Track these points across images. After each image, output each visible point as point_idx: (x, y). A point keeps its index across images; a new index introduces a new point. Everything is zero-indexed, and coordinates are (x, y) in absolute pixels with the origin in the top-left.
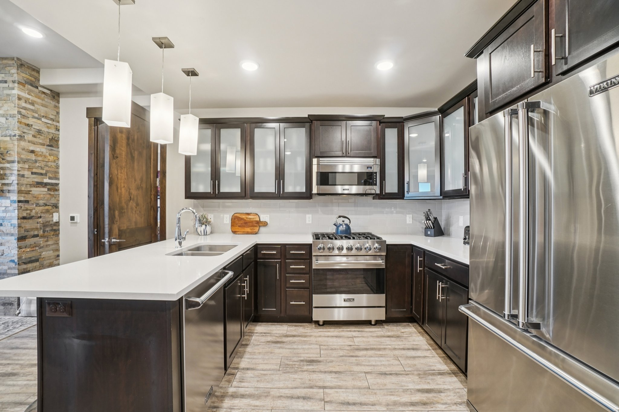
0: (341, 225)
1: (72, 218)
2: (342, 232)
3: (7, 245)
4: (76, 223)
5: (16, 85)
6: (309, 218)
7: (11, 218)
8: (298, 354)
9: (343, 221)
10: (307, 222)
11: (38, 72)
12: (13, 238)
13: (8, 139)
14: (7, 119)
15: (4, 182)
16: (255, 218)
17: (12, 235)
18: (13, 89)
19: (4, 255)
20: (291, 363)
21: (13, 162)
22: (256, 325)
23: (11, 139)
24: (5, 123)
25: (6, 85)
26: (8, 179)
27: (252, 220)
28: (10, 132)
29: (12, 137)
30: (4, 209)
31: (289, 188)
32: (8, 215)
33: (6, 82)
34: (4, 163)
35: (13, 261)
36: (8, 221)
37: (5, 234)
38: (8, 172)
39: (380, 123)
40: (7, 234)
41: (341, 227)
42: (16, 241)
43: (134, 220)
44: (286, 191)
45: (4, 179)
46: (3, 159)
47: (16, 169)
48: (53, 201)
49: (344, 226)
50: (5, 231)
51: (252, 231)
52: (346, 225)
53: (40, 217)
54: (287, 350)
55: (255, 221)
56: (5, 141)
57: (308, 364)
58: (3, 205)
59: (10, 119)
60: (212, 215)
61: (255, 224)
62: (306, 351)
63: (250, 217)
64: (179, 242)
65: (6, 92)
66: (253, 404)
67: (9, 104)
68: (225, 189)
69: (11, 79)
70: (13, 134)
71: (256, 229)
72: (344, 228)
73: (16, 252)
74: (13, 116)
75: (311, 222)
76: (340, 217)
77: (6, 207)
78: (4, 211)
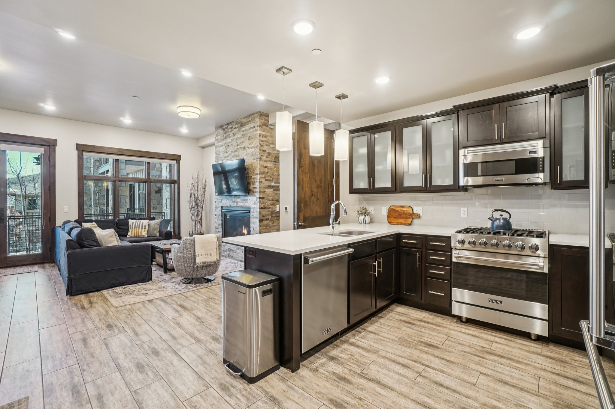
0: (499, 219)
1: (286, 209)
2: (498, 227)
3: (256, 223)
4: (288, 212)
5: (258, 128)
6: (464, 211)
7: (257, 208)
8: (422, 336)
9: (501, 215)
10: (462, 215)
11: (268, 116)
13: (255, 160)
15: (253, 186)
16: (409, 211)
17: (257, 218)
18: (257, 130)
19: (254, 229)
20: (410, 340)
21: (257, 174)
22: (398, 306)
24: (254, 151)
25: (254, 129)
26: (255, 185)
27: (405, 212)
29: (257, 160)
31: (437, 181)
32: (256, 206)
33: (254, 127)
36: (256, 210)
37: (254, 217)
38: (255, 180)
39: (552, 94)
41: (498, 221)
42: (258, 222)
43: (315, 209)
44: (433, 184)
46: (254, 173)
47: (258, 178)
48: (276, 198)
49: (502, 221)
51: (405, 222)
52: (505, 219)
53: (270, 208)
54: (414, 331)
55: (408, 213)
56: (254, 162)
57: (425, 346)
59: (256, 148)
60: (373, 208)
61: (408, 216)
62: (431, 337)
63: (404, 209)
64: (332, 226)
65: (255, 133)
66: (362, 354)
67: (256, 140)
68: (379, 185)
70: (257, 158)
71: (409, 221)
72: (501, 223)
73: (259, 229)
74: (257, 147)
75: (466, 216)
76: (496, 210)
77: (255, 201)
78: (254, 204)
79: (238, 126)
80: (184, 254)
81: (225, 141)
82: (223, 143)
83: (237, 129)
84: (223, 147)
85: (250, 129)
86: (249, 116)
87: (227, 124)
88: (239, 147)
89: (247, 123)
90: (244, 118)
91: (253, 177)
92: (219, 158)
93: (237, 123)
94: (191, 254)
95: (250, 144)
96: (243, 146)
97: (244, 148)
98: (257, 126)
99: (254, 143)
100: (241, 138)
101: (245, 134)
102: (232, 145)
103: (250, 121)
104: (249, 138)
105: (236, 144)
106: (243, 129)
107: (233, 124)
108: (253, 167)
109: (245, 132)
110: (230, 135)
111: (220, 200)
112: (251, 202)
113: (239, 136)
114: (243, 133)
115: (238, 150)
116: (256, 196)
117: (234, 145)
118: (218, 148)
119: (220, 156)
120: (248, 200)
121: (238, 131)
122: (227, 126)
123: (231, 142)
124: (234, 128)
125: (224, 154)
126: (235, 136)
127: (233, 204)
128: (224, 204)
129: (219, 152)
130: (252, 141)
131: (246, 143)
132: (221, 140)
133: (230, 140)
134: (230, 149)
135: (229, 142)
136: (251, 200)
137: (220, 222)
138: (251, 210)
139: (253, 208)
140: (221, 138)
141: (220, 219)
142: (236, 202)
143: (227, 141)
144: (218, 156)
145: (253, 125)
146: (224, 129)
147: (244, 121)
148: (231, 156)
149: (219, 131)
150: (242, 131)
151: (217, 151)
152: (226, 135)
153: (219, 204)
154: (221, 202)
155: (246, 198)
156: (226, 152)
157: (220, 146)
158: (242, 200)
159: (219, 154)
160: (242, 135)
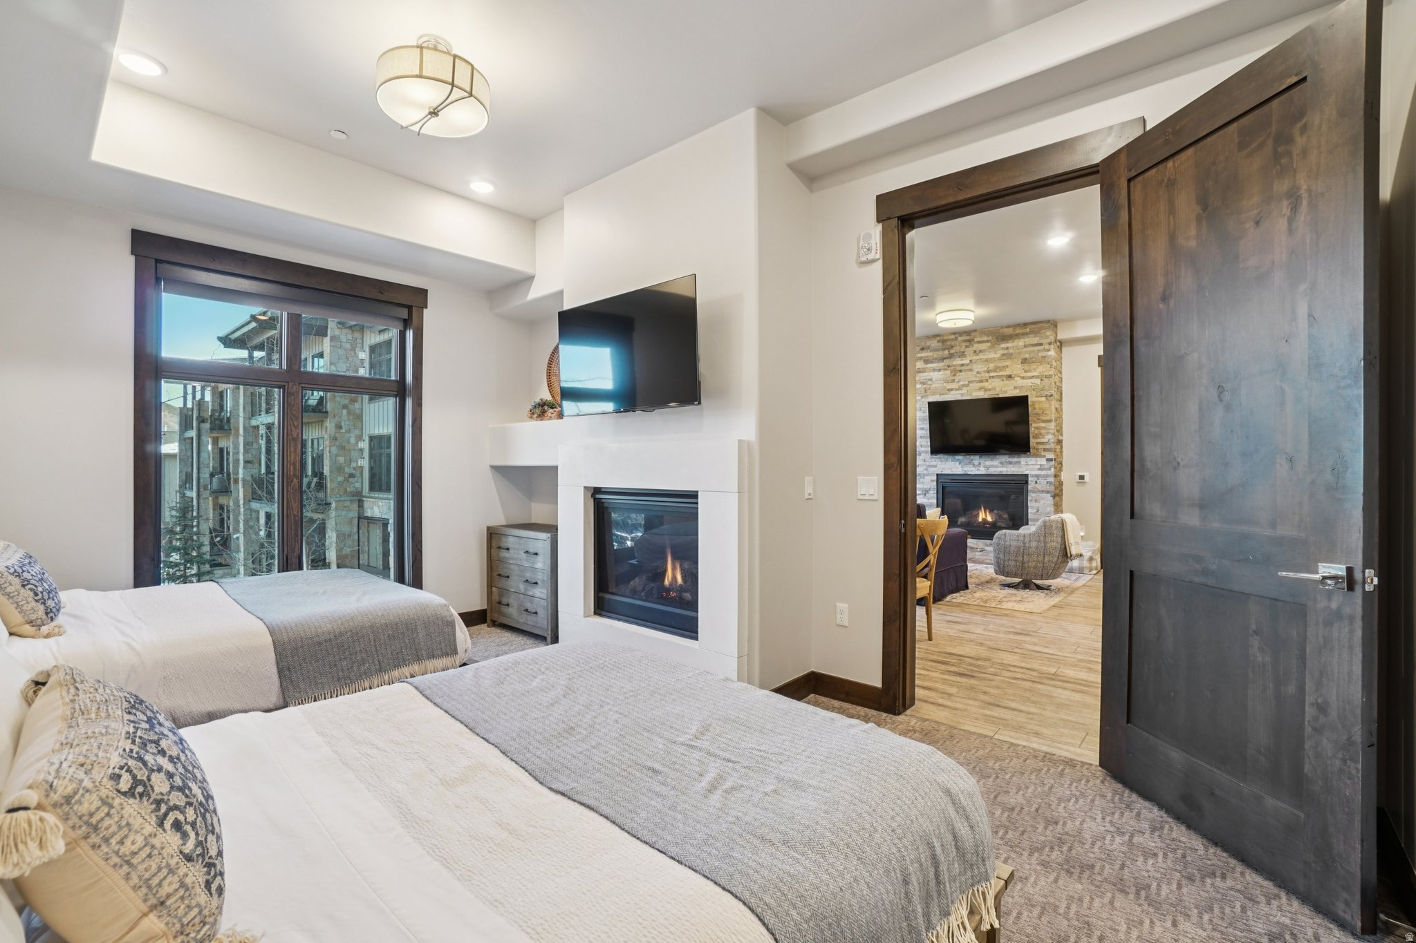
1: (1082, 477)
3: (1042, 502)
4: (1086, 482)
7: (1047, 476)
11: (1056, 326)
12: (1049, 495)
13: (1044, 399)
14: (1041, 380)
15: (1039, 440)
17: (1048, 492)
18: (1049, 350)
21: (1050, 421)
23: (1047, 399)
24: (1039, 383)
25: (1041, 348)
26: (1043, 438)
28: (1046, 393)
29: (1048, 398)
30: (1038, 467)
32: (1043, 473)
33: (1041, 344)
34: (1039, 423)
36: (1044, 479)
37: (1040, 491)
38: (1043, 431)
40: (1043, 491)
42: (1051, 498)
45: (1038, 438)
46: (1038, 419)
47: (1052, 427)
50: (1040, 488)
53: (1058, 475)
56: (1040, 402)
58: (1039, 463)
59: (1046, 380)
65: (1041, 354)
67: (1045, 366)
69: (1049, 341)
70: (1050, 394)
73: (1051, 509)
77: (1041, 465)
78: (1039, 469)
79: (990, 338)
80: (1045, 543)
81: (947, 362)
82: (941, 365)
83: (989, 344)
84: (942, 372)
85: (1025, 346)
86: (1025, 325)
87: (954, 334)
88: (992, 374)
89: (1017, 336)
91: (1034, 425)
92: (929, 391)
93: (983, 332)
94: (1057, 542)
95: (1026, 372)
96: (1007, 373)
97: (1010, 377)
98: (1050, 344)
99: (1037, 370)
100: (999, 359)
101: (1012, 354)
102: (971, 370)
103: (1028, 333)
104: (1024, 361)
105: (986, 369)
106: (1004, 345)
107: (972, 334)
108: (1037, 410)
109: (1011, 351)
110: (964, 352)
111: (932, 464)
112: (1031, 466)
113: (992, 355)
114: (1005, 352)
115: (990, 381)
116: (1044, 456)
117: (977, 370)
118: (925, 372)
119: (933, 386)
120: (1022, 463)
121: (990, 348)
122: (953, 337)
123: (967, 365)
124: (979, 342)
125: (945, 384)
126: (981, 356)
127: (974, 469)
128: (944, 469)
129: (931, 380)
130: (1033, 366)
131: (1016, 368)
132: (936, 359)
133: (966, 361)
134: (963, 377)
135: (962, 365)
136: (1030, 463)
137: (931, 501)
138: (1030, 479)
139: (1038, 476)
140: (935, 356)
141: (932, 495)
142: (984, 467)
143: (955, 363)
144: (924, 386)
145: (1035, 340)
146: (944, 342)
147: (1010, 331)
148: (968, 388)
149: (928, 343)
150: (1003, 349)
151: (923, 378)
152: (952, 351)
153: (931, 470)
154: (936, 466)
155: (1016, 460)
156: (953, 381)
157: (934, 370)
158: (1001, 463)
159: (929, 382)
160: (1003, 355)
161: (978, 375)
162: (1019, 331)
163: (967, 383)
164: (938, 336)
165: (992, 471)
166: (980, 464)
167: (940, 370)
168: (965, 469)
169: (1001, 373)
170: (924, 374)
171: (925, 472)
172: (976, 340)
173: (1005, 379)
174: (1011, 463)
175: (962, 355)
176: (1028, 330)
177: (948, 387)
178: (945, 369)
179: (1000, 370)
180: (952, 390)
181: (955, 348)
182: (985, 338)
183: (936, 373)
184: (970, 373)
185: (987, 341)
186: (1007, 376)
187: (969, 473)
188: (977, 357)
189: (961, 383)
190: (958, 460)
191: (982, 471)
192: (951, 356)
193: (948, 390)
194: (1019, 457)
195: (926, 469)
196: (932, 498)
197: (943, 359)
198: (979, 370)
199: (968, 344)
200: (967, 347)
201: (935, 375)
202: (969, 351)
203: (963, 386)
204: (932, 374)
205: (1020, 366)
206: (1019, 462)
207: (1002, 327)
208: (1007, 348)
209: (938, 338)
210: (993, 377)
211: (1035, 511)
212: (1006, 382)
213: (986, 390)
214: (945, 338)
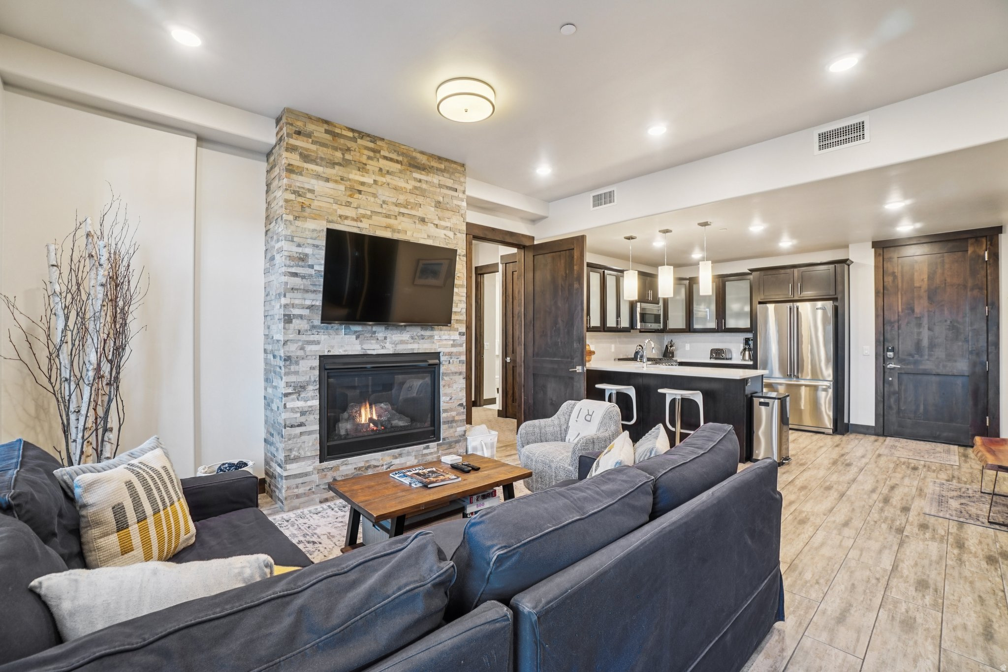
3: (455, 386)
7: (460, 354)
12: (461, 377)
14: (455, 234)
17: (460, 373)
19: (453, 399)
30: (452, 342)
32: (455, 350)
33: (456, 190)
35: (461, 405)
36: (456, 357)
37: (451, 373)
40: (455, 373)
50: (453, 370)
58: (451, 338)
77: (454, 340)
78: (453, 346)
81: (337, 171)
82: (330, 172)
84: (331, 185)
85: (441, 186)
86: (440, 159)
87: (352, 130)
88: (402, 210)
90: (422, 153)
93: (393, 146)
96: (420, 213)
97: (423, 220)
98: (463, 192)
100: (411, 192)
101: (425, 191)
102: (374, 195)
103: (442, 171)
104: (437, 205)
105: (394, 200)
106: (417, 175)
107: (378, 143)
109: (424, 186)
110: (366, 165)
111: (312, 338)
112: (444, 342)
113: (401, 183)
114: (418, 184)
115: (400, 218)
116: (457, 330)
117: (384, 198)
118: (301, 174)
119: (315, 204)
120: (436, 337)
121: (401, 172)
122: (350, 134)
123: (370, 186)
124: (386, 158)
125: (335, 206)
126: (388, 179)
127: (377, 346)
128: (333, 347)
129: (312, 191)
130: (448, 214)
131: (428, 211)
132: (322, 159)
133: (369, 180)
134: (366, 203)
135: (363, 184)
136: (444, 337)
137: (309, 403)
138: (442, 358)
139: (450, 354)
140: (321, 154)
141: (311, 394)
142: (391, 343)
143: (351, 176)
144: (300, 199)
145: (450, 183)
146: (335, 135)
147: (423, 159)
148: (370, 222)
149: (311, 127)
150: (415, 179)
151: (298, 184)
152: (347, 157)
153: (309, 348)
154: (318, 343)
155: (427, 333)
156: (348, 204)
157: (318, 176)
158: (412, 338)
159: (309, 195)
160: (415, 188)
161: (384, 206)
162: (434, 164)
163: (369, 213)
164: (327, 122)
165: (402, 349)
166: (385, 338)
167: (327, 180)
168: (365, 346)
169: (413, 212)
170: (300, 178)
171: (300, 353)
172: (382, 153)
173: (417, 221)
174: (422, 337)
175: (362, 168)
176: (442, 166)
177: (340, 212)
178: (336, 182)
179: (412, 208)
180: (346, 218)
181: (352, 153)
182: (394, 156)
183: (321, 183)
184: (372, 199)
185: (397, 162)
186: (419, 217)
187: (369, 352)
188: (384, 180)
189: (361, 211)
190: (356, 332)
191: (389, 349)
192: (345, 163)
193: (340, 216)
194: (432, 329)
195: (302, 348)
196: (313, 398)
197: (333, 164)
198: (387, 199)
199: (371, 154)
200: (369, 158)
201: (318, 186)
202: (373, 165)
203: (364, 216)
204: (313, 181)
205: (433, 209)
206: (432, 337)
207: (415, 150)
208: (420, 181)
209: (326, 126)
210: (403, 214)
211: (448, 398)
212: (419, 226)
213: (394, 231)
214: (337, 131)
